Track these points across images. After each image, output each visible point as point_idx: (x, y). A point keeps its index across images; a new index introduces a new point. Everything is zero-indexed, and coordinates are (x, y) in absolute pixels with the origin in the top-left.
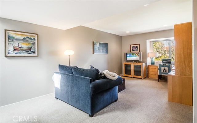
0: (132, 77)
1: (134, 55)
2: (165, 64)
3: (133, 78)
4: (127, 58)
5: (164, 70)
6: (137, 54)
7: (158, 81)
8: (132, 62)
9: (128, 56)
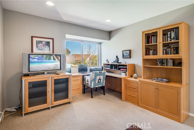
0: (50, 106)
1: (50, 59)
2: (102, 72)
3: (52, 107)
4: (31, 65)
5: (98, 80)
6: (57, 58)
7: (92, 97)
8: (44, 73)
9: (35, 62)
